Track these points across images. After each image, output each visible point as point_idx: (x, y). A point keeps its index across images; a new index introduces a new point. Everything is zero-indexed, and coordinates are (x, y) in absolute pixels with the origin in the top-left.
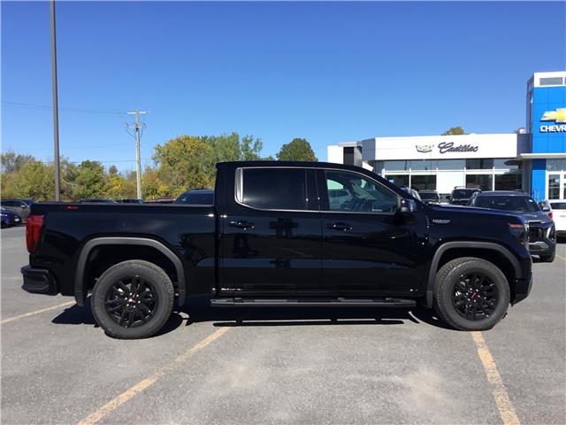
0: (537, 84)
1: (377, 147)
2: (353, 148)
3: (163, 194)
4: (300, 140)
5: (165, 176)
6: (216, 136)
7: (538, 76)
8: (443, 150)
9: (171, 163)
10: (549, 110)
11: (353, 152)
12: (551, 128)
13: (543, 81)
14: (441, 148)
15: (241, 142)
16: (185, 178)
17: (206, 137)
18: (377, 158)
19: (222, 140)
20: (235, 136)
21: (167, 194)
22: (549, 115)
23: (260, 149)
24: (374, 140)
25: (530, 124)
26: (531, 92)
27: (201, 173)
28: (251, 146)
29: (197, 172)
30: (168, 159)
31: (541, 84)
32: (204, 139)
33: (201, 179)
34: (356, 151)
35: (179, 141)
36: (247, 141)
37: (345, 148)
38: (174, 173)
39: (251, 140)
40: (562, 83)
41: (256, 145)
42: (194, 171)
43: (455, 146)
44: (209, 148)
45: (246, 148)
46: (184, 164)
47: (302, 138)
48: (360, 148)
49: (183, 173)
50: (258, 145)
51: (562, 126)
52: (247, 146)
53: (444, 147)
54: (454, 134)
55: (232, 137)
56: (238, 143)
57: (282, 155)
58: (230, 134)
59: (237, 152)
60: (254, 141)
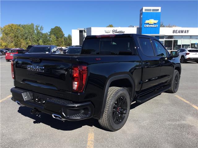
0: (144, 11)
1: (92, 31)
2: (83, 31)
3: (4, 46)
4: (58, 27)
5: (4, 39)
7: (144, 8)
8: (114, 32)
9: (7, 34)
10: (147, 20)
11: (83, 32)
12: (148, 26)
13: (146, 10)
14: (113, 32)
15: (35, 27)
16: (13, 40)
18: (92, 34)
19: (28, 26)
20: (32, 25)
21: (6, 46)
22: (147, 22)
23: (43, 29)
24: (91, 28)
25: (141, 24)
26: (141, 13)
27: (19, 38)
28: (39, 29)
29: (18, 38)
30: (5, 33)
31: (145, 11)
32: (19, 25)
33: (20, 40)
35: (9, 26)
36: (37, 27)
37: (80, 31)
38: (8, 38)
39: (39, 26)
40: (151, 11)
41: (41, 28)
42: (16, 38)
43: (117, 31)
44: (22, 29)
45: (37, 29)
46: (12, 35)
48: (85, 31)
49: (12, 38)
51: (151, 25)
53: (114, 31)
54: (110, 27)
55: (31, 25)
56: (33, 27)
57: (51, 32)
58: (31, 24)
59: (33, 31)
60: (40, 27)
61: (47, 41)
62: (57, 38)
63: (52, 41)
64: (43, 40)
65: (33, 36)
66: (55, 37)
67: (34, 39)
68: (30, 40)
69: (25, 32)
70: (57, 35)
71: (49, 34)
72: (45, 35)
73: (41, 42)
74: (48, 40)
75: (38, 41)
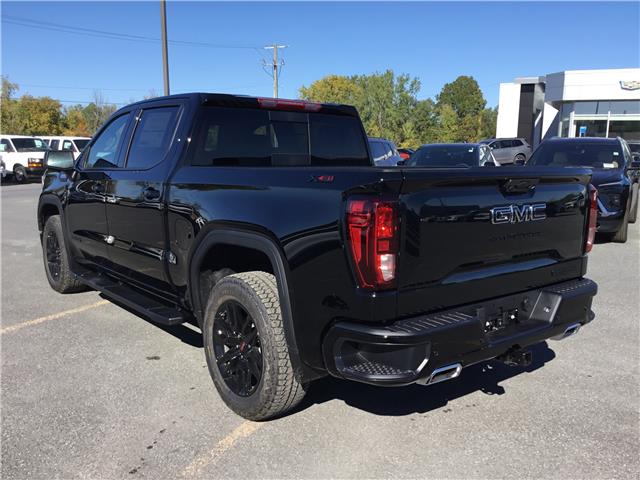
1: (566, 83)
2: (534, 85)
4: (466, 78)
6: (367, 76)
11: (533, 91)
15: (395, 82)
17: (356, 77)
18: (566, 97)
19: (374, 79)
20: (389, 74)
23: (418, 89)
24: (563, 74)
28: (407, 86)
32: (354, 79)
34: (537, 89)
35: (326, 82)
36: (402, 81)
37: (522, 85)
39: (407, 80)
41: (412, 85)
44: (359, 89)
45: (401, 89)
47: (469, 76)
48: (543, 86)
50: (416, 85)
52: (402, 86)
55: (385, 76)
56: (392, 83)
57: (442, 97)
58: (384, 72)
59: (390, 94)
60: (412, 80)
61: (428, 124)
62: (461, 115)
63: (442, 127)
64: (416, 123)
65: (387, 109)
66: (454, 113)
67: (390, 119)
68: (377, 124)
69: (364, 100)
70: (460, 105)
71: (436, 102)
72: (424, 108)
73: (409, 131)
74: (431, 123)
75: (400, 125)
